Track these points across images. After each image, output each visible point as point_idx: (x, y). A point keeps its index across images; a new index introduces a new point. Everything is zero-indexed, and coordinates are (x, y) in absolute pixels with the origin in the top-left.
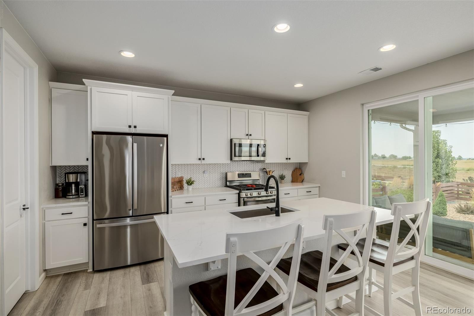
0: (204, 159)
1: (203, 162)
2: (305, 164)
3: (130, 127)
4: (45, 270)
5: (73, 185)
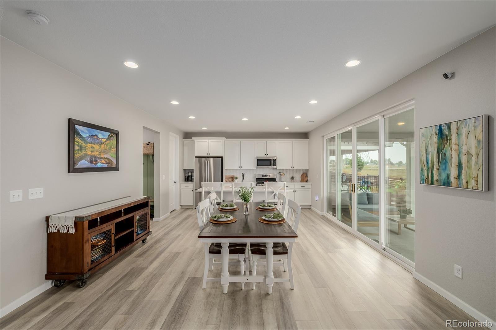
0: (241, 167)
1: (241, 168)
2: (308, 170)
3: (207, 154)
4: (181, 205)
5: (190, 177)
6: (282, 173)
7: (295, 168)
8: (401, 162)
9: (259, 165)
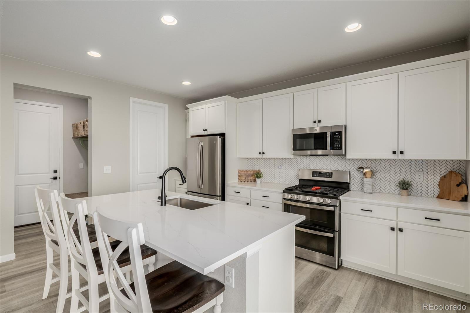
6: (366, 170)
7: (407, 156)
9: (298, 147)
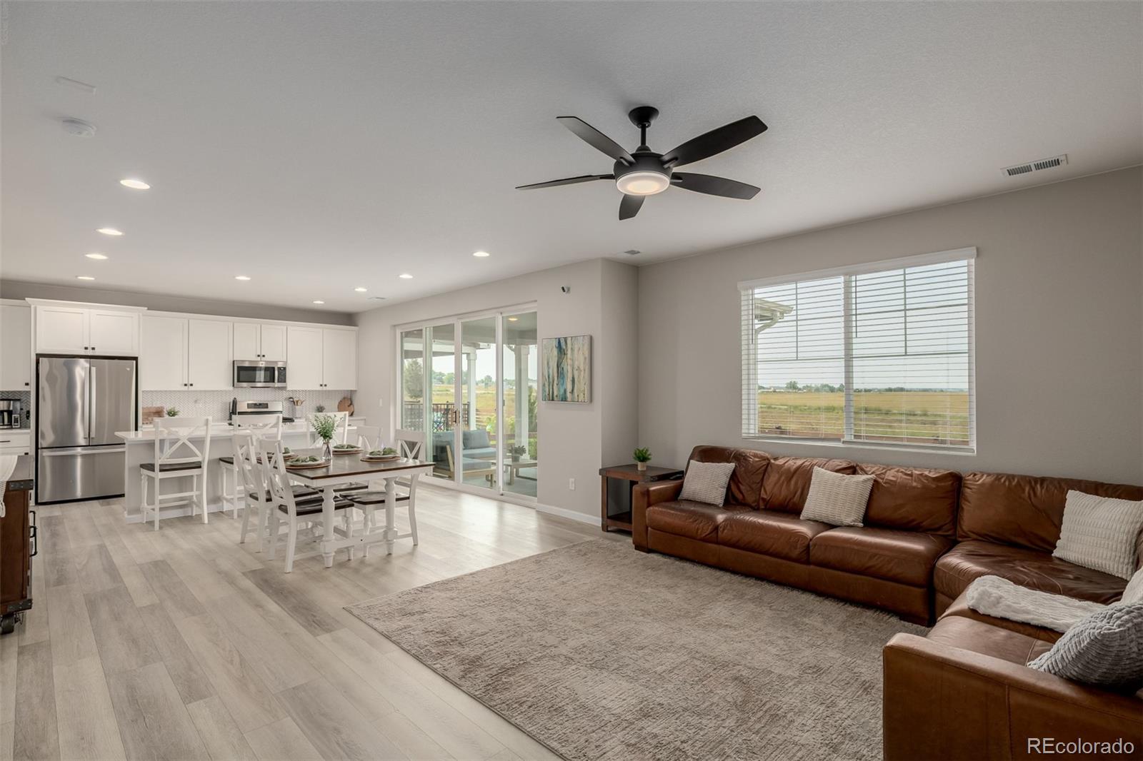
0: (191, 385)
1: (191, 388)
2: (353, 391)
3: (86, 348)
5: (5, 414)
6: (296, 400)
7: (327, 388)
8: (489, 378)
9: (241, 380)
